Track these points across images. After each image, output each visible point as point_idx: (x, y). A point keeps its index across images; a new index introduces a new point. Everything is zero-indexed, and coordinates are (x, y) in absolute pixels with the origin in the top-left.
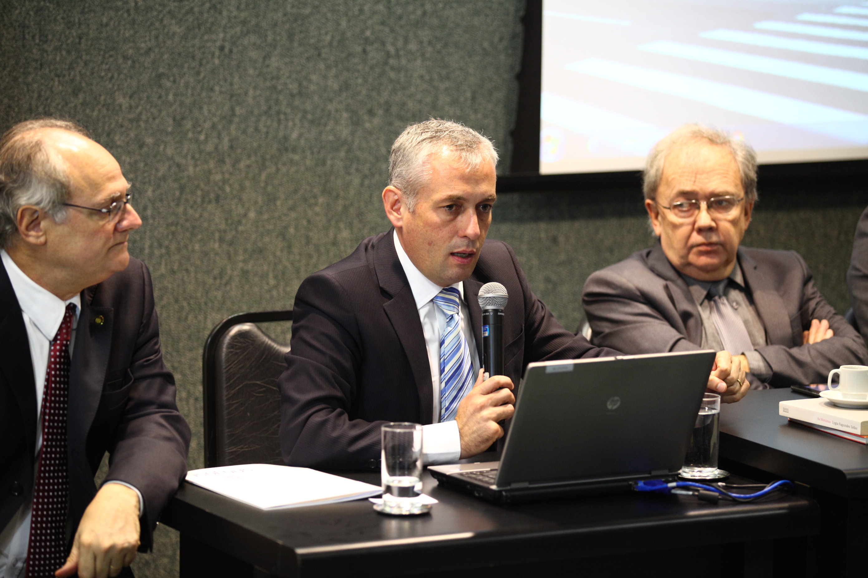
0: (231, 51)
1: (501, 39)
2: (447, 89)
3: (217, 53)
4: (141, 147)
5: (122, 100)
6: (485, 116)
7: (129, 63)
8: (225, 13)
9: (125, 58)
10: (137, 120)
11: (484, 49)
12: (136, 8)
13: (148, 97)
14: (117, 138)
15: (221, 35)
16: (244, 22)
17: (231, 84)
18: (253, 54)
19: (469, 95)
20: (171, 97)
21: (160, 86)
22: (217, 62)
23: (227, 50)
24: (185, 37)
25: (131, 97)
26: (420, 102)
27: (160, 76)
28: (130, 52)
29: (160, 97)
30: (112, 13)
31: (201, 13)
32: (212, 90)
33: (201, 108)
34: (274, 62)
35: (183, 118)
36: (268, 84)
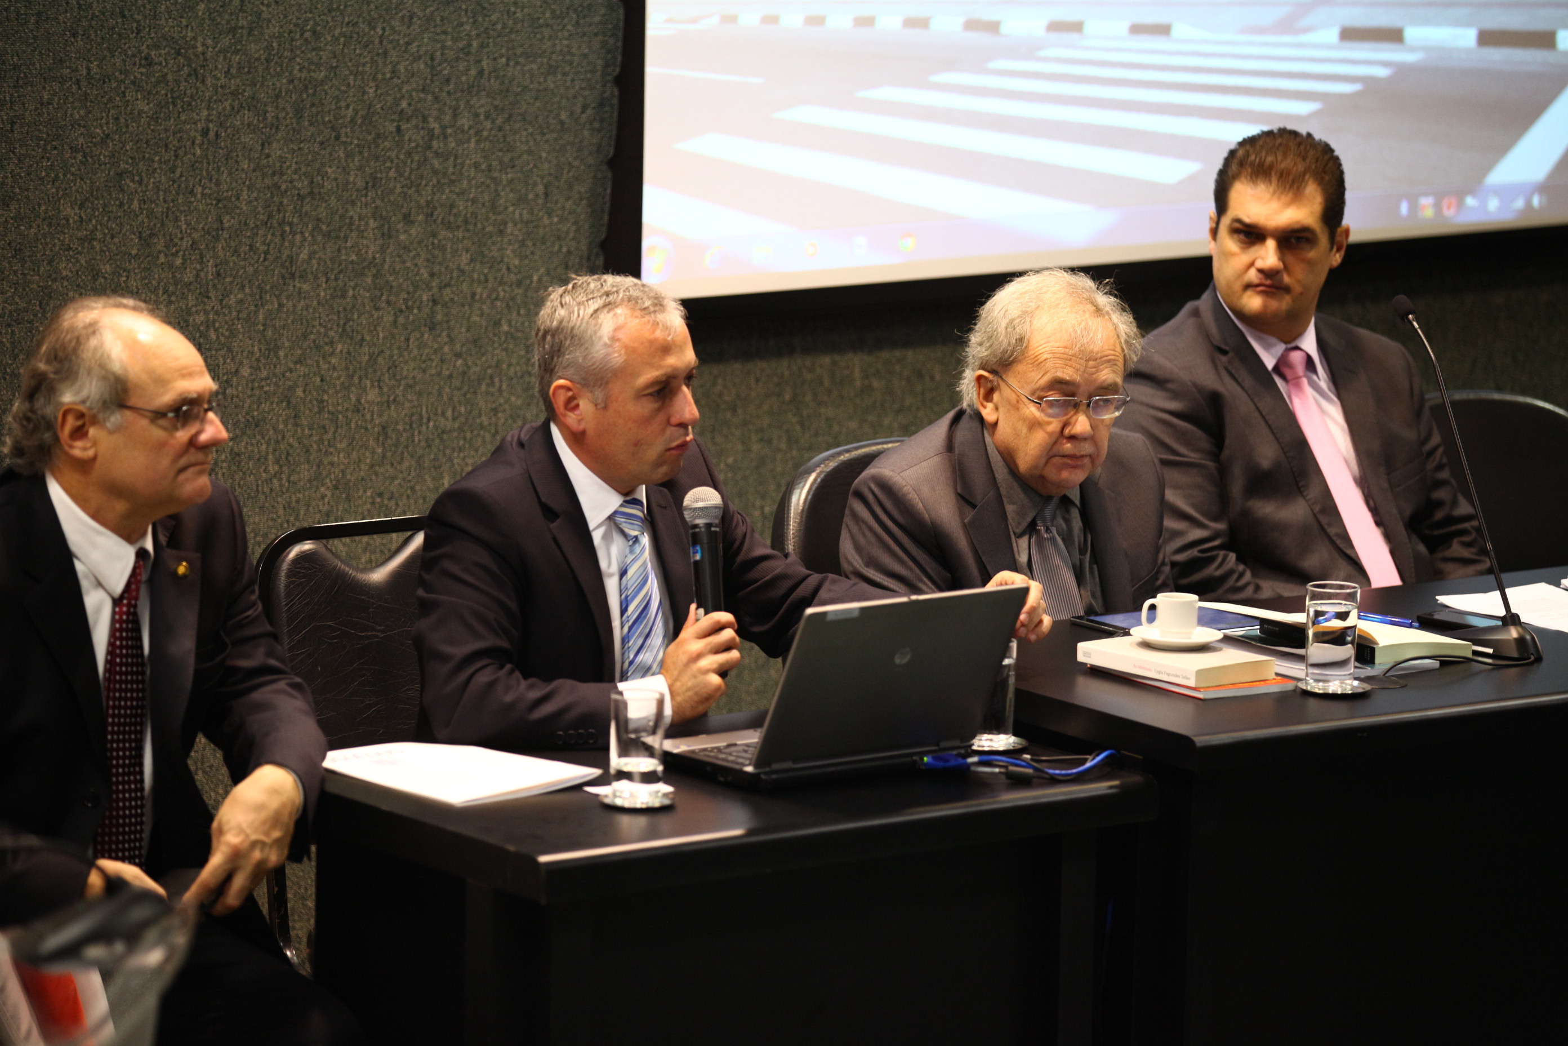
0: (217, 135)
1: (584, 108)
2: (510, 182)
3: (199, 139)
4: (95, 278)
5: (68, 211)
6: (562, 220)
7: (80, 156)
8: (209, 81)
9: (74, 150)
10: (90, 239)
11: (562, 123)
12: (89, 77)
13: (105, 206)
14: (62, 266)
15: (205, 113)
16: (235, 94)
17: (218, 184)
18: (247, 139)
19: (540, 189)
20: (135, 205)
21: (122, 190)
22: (198, 152)
23: (212, 134)
24: (155, 118)
25: (81, 206)
26: (474, 201)
27: (120, 174)
28: (81, 140)
29: (121, 204)
30: (56, 86)
31: (177, 82)
32: (192, 192)
33: (177, 219)
34: (276, 150)
35: (152, 235)
36: (268, 181)
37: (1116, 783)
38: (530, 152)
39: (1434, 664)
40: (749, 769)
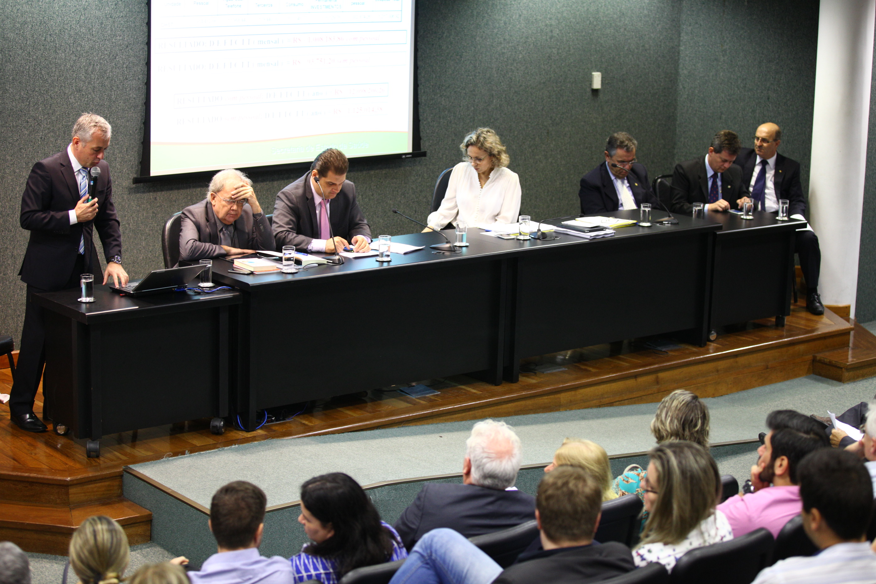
0: (44, 139)
1: (136, 130)
2: (118, 148)
3: (40, 140)
4: (15, 173)
5: (8, 158)
6: (131, 157)
7: (11, 145)
8: (42, 126)
9: (9, 143)
10: (13, 164)
11: (131, 134)
12: (13, 126)
13: (17, 156)
14: (7, 170)
15: (41, 133)
16: (49, 129)
17: (45, 150)
18: (52, 139)
19: (125, 149)
20: (24, 156)
21: (21, 152)
22: (40, 143)
23: (43, 138)
24: (29, 135)
25: (11, 156)
26: (108, 153)
27: (21, 149)
28: (11, 141)
29: (21, 156)
30: (5, 128)
31: (34, 126)
32: (38, 152)
33: (35, 159)
34: (59, 142)
35: (28, 163)
36: (57, 149)
37: (232, 294)
38: (122, 141)
39: (317, 265)
40: (132, 292)
